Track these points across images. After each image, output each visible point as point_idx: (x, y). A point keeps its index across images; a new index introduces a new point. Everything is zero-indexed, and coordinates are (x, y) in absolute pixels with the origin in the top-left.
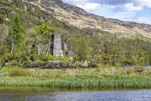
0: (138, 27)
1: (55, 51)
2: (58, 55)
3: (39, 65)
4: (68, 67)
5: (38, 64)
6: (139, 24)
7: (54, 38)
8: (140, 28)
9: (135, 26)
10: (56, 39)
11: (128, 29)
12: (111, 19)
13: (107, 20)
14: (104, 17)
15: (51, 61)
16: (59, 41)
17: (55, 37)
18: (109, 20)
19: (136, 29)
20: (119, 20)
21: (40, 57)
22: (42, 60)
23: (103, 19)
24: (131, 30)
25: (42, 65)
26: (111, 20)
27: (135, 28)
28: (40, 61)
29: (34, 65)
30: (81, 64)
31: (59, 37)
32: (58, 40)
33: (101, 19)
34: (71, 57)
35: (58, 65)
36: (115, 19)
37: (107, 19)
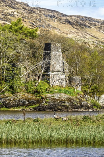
0: (96, 27)
1: (53, 76)
2: (58, 83)
3: (27, 102)
4: (82, 106)
5: (26, 99)
6: (97, 21)
7: (50, 50)
8: (100, 28)
9: (91, 25)
10: (54, 53)
11: (77, 31)
12: (43, 8)
13: (34, 10)
14: (28, 6)
15: (49, 95)
16: (59, 55)
17: (52, 47)
18: (40, 11)
19: (93, 31)
20: (59, 13)
21: (26, 86)
22: (30, 92)
23: (27, 10)
24: (83, 32)
25: (33, 102)
26: (43, 12)
27: (90, 30)
28: (26, 94)
29: (18, 102)
30: (95, 101)
31: (60, 48)
32: (58, 53)
33: (24, 8)
34: (79, 87)
35: (66, 102)
36: (50, 10)
37: (35, 8)
